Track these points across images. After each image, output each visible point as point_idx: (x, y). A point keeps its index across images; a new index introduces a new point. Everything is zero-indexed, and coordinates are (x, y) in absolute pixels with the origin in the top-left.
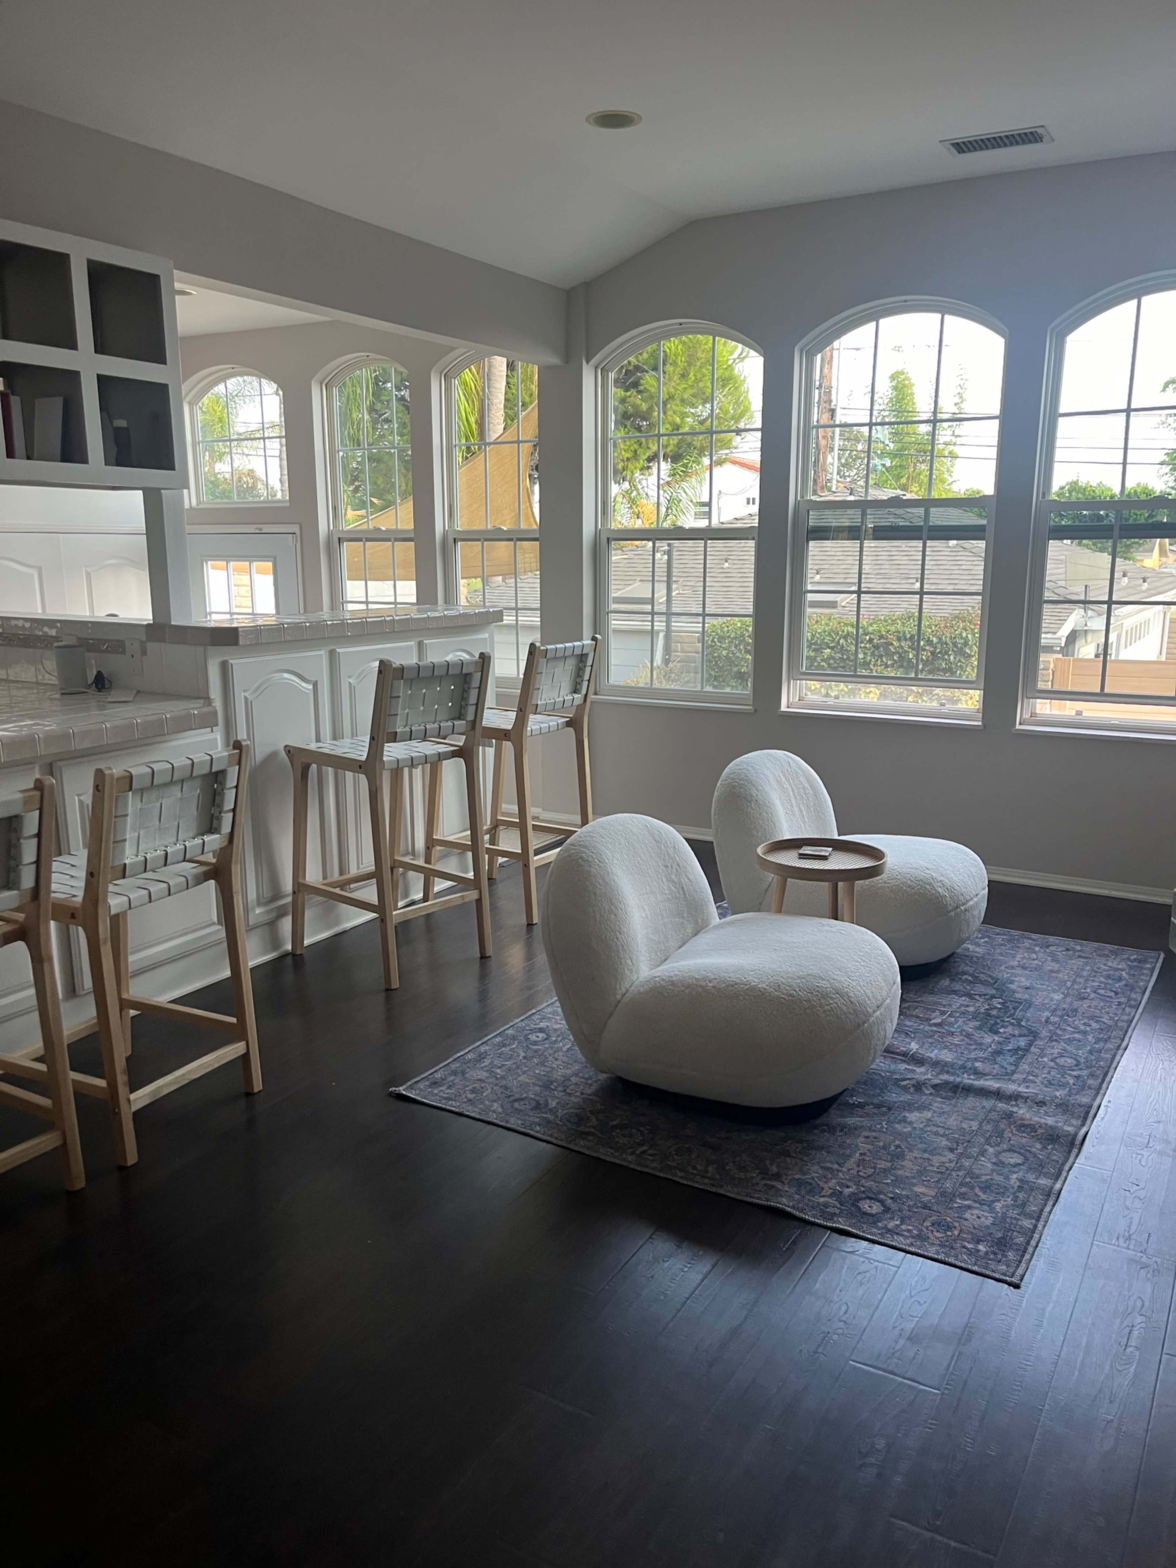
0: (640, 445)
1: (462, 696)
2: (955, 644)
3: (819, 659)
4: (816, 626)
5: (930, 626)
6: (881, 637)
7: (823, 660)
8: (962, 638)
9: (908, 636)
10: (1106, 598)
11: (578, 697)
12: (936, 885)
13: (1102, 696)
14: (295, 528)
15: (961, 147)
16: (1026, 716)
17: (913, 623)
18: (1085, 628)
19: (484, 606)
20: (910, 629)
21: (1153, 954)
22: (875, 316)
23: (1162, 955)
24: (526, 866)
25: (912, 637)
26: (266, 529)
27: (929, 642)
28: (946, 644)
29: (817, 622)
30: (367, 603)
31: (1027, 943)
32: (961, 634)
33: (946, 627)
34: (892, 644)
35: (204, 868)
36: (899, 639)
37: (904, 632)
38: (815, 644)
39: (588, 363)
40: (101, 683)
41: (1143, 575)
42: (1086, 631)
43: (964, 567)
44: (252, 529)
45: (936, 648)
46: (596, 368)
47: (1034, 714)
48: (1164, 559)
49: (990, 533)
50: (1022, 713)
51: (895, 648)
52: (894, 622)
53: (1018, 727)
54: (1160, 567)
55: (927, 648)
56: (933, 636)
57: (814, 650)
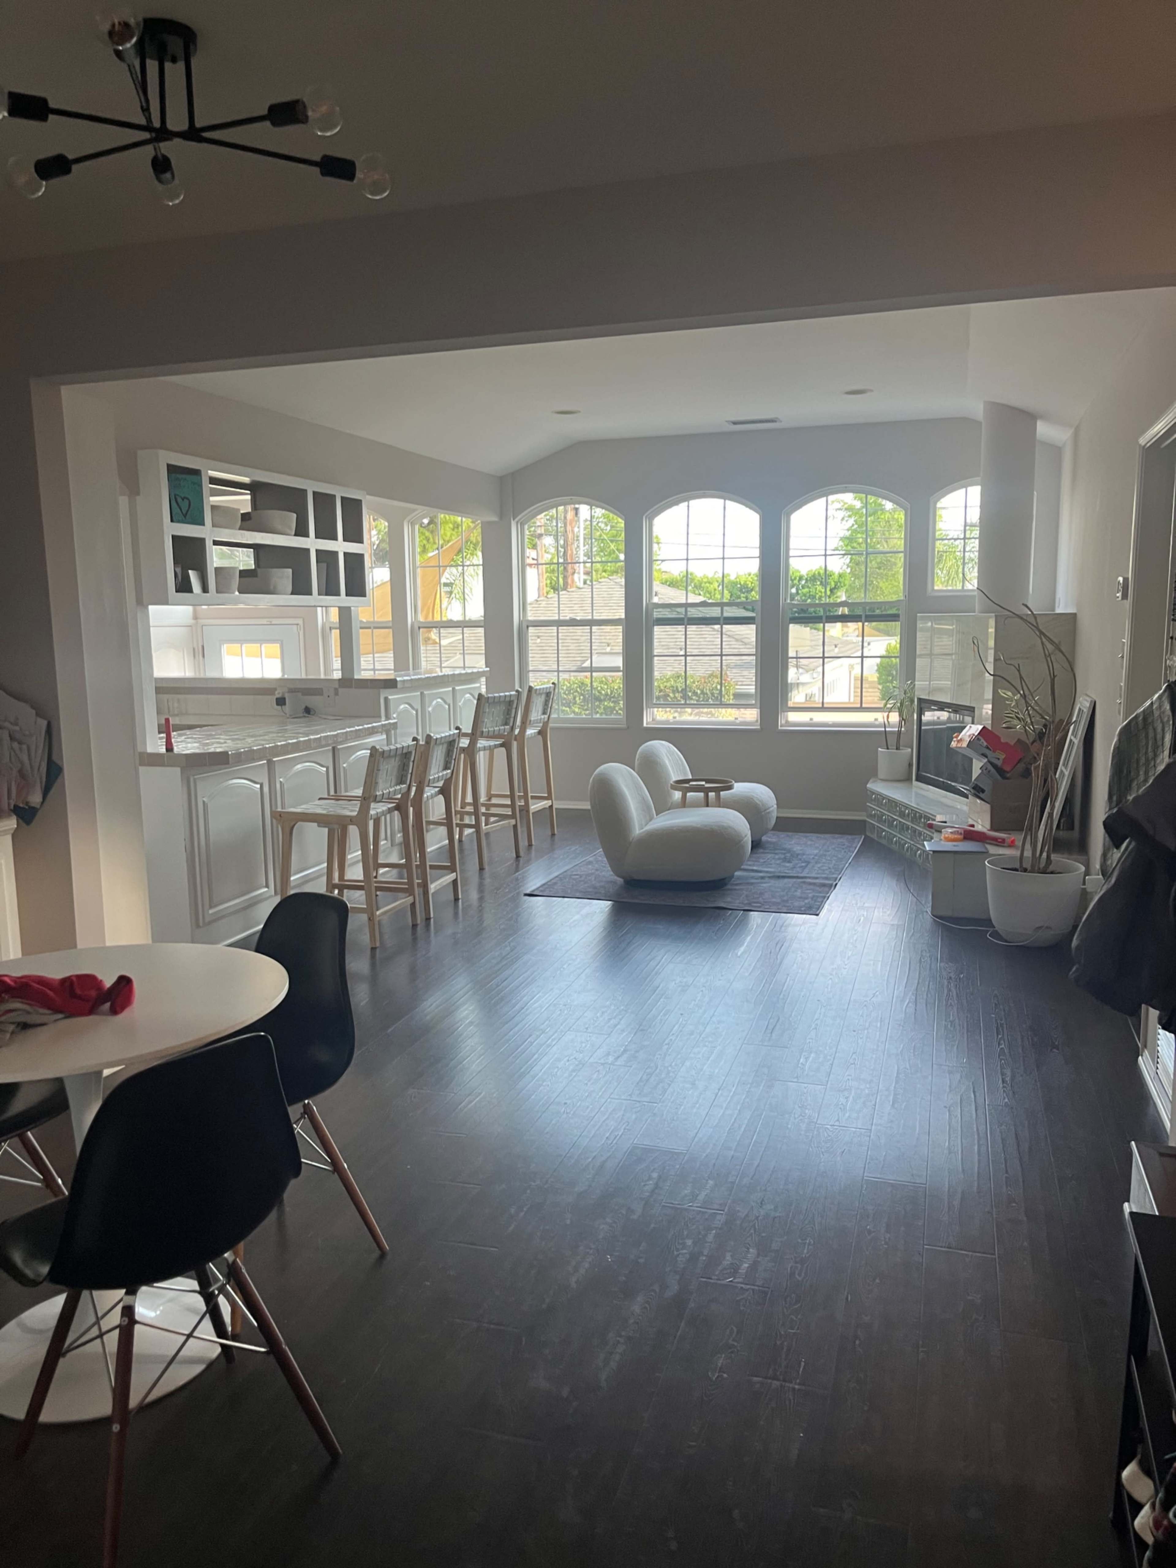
0: (428, 540)
1: (508, 712)
2: (713, 694)
3: (617, 708)
4: (612, 685)
5: (694, 682)
6: (661, 691)
7: (620, 709)
8: (717, 690)
9: (680, 689)
10: (821, 655)
11: (546, 716)
12: (755, 799)
13: (823, 709)
14: (300, 622)
15: (735, 423)
16: (783, 722)
17: (682, 680)
18: (798, 681)
19: (464, 668)
20: (680, 685)
21: (859, 836)
22: (687, 499)
23: (863, 837)
24: (528, 811)
25: (682, 690)
26: (275, 621)
27: (695, 693)
28: (707, 694)
29: (613, 681)
30: (374, 670)
31: (797, 837)
32: (716, 687)
33: (705, 682)
34: (669, 696)
35: (437, 789)
36: (674, 692)
37: (677, 687)
38: (614, 697)
39: (514, 519)
40: (307, 710)
41: (836, 643)
42: (798, 684)
43: (708, 639)
44: (264, 621)
45: (699, 698)
46: (517, 523)
47: (787, 721)
48: (846, 630)
49: (758, 620)
50: (781, 721)
51: (671, 698)
52: (668, 680)
53: (780, 728)
54: (843, 635)
55: (694, 697)
56: (698, 689)
57: (613, 702)
